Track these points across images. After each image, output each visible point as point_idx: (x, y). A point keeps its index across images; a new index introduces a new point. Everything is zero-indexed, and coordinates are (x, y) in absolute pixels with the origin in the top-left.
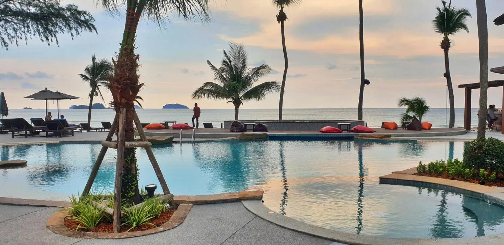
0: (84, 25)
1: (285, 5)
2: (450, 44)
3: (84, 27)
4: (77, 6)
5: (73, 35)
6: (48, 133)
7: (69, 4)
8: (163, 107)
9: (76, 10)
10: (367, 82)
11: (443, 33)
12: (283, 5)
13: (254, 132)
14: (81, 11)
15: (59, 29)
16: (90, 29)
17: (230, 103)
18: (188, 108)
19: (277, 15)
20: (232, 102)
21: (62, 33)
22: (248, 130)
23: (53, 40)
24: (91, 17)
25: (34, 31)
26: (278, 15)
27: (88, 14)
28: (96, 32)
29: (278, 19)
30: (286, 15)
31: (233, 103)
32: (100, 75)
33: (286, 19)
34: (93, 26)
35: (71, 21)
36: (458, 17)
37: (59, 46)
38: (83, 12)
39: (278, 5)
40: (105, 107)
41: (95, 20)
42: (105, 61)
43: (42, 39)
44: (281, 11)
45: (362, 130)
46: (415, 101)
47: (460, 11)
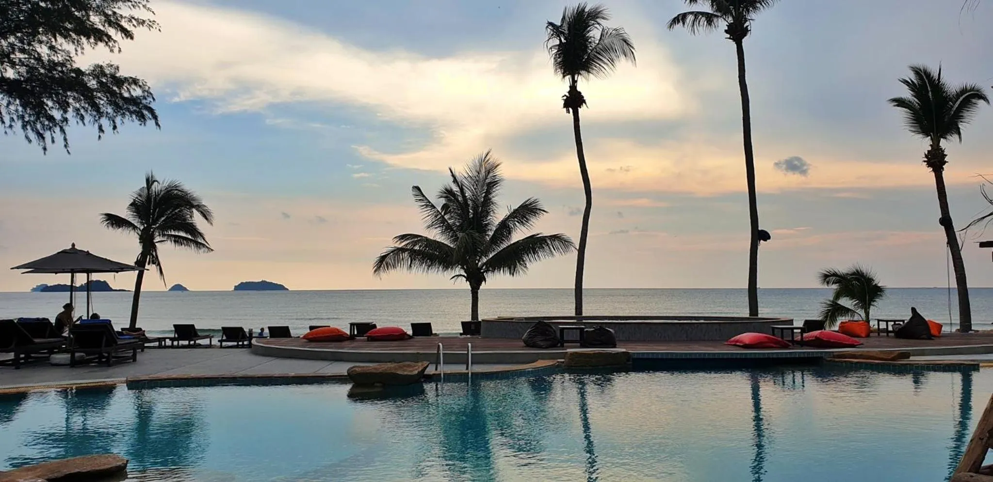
0: (128, 110)
1: (580, 77)
2: (944, 158)
3: (127, 113)
4: (118, 67)
5: (104, 129)
6: (77, 355)
7: (97, 63)
8: (234, 287)
9: (113, 76)
10: (765, 236)
11: (928, 136)
12: (576, 77)
13: (582, 346)
14: (125, 78)
15: (75, 114)
16: (142, 118)
17: (460, 278)
18: (287, 289)
19: (563, 97)
20: (464, 276)
21: (80, 123)
22: (568, 342)
23: (55, 140)
24: (147, 92)
25: (12, 120)
26: (565, 95)
27: (141, 84)
28: (157, 124)
29: (564, 104)
30: (583, 97)
31: (465, 279)
32: (163, 219)
33: (584, 104)
34: (151, 111)
35: (100, 98)
36: (958, 102)
37: (69, 153)
38: (131, 80)
39: (564, 77)
40: (111, 288)
41: (154, 99)
42: (176, 186)
43: (27, 137)
44: (573, 87)
45: (832, 341)
46: (851, 275)
47: (964, 91)
